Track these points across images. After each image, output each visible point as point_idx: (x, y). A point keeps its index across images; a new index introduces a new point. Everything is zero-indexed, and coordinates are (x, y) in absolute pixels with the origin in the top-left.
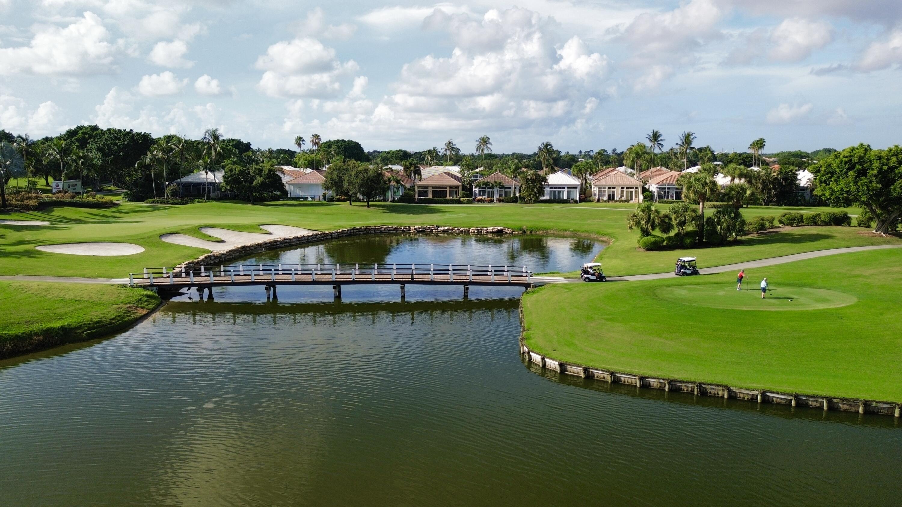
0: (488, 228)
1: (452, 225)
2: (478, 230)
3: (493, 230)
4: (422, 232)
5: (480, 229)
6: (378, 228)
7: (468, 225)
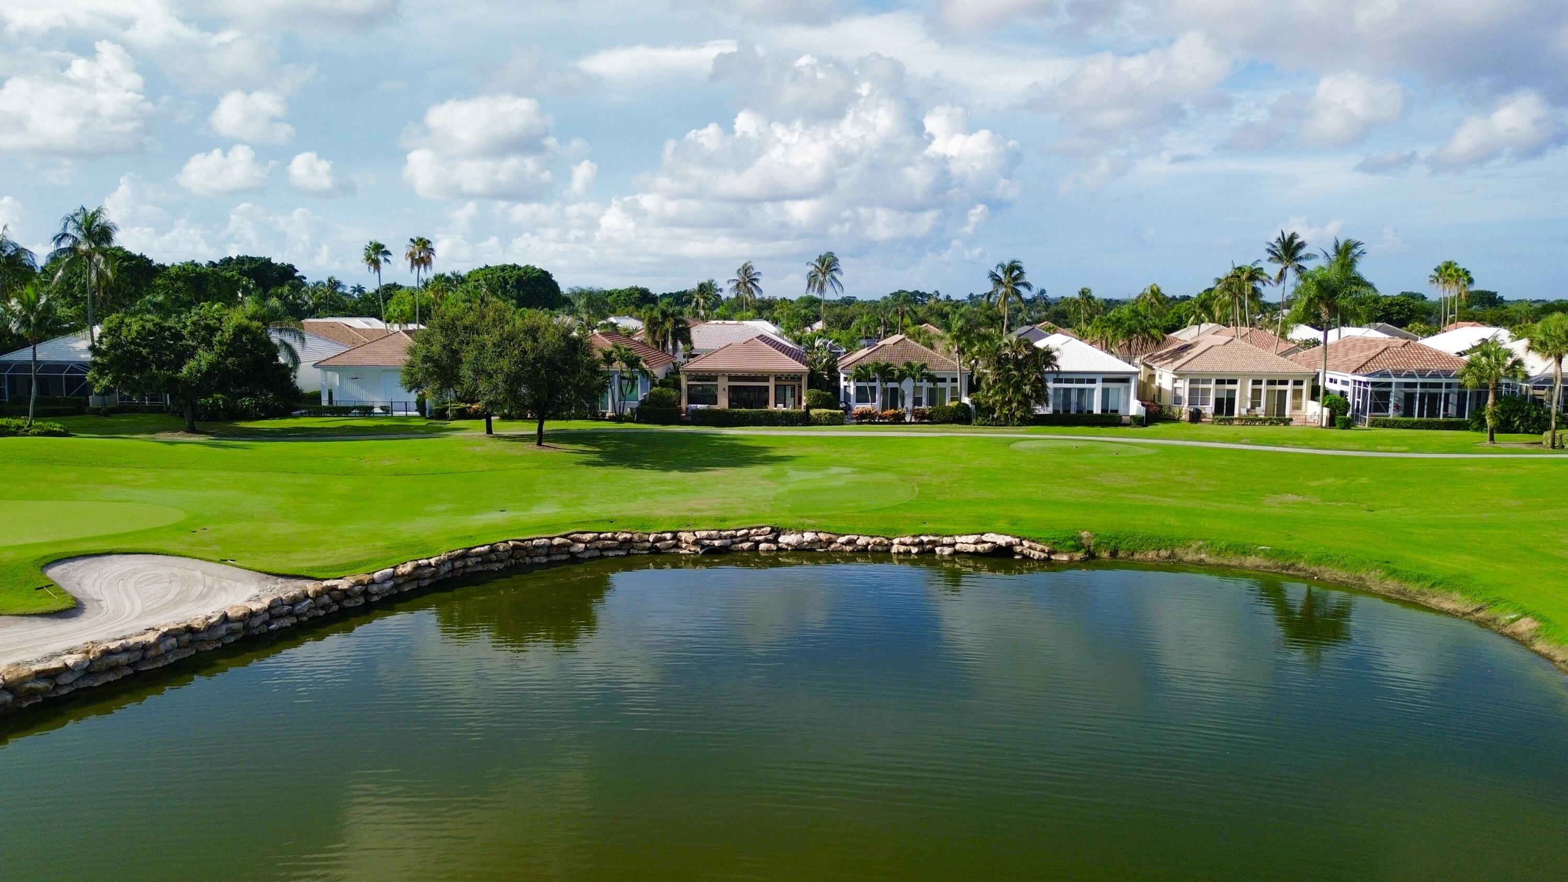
0: (958, 539)
1: (824, 522)
2: (921, 543)
3: (980, 547)
4: (723, 551)
5: (930, 542)
6: (560, 546)
7: (883, 526)
